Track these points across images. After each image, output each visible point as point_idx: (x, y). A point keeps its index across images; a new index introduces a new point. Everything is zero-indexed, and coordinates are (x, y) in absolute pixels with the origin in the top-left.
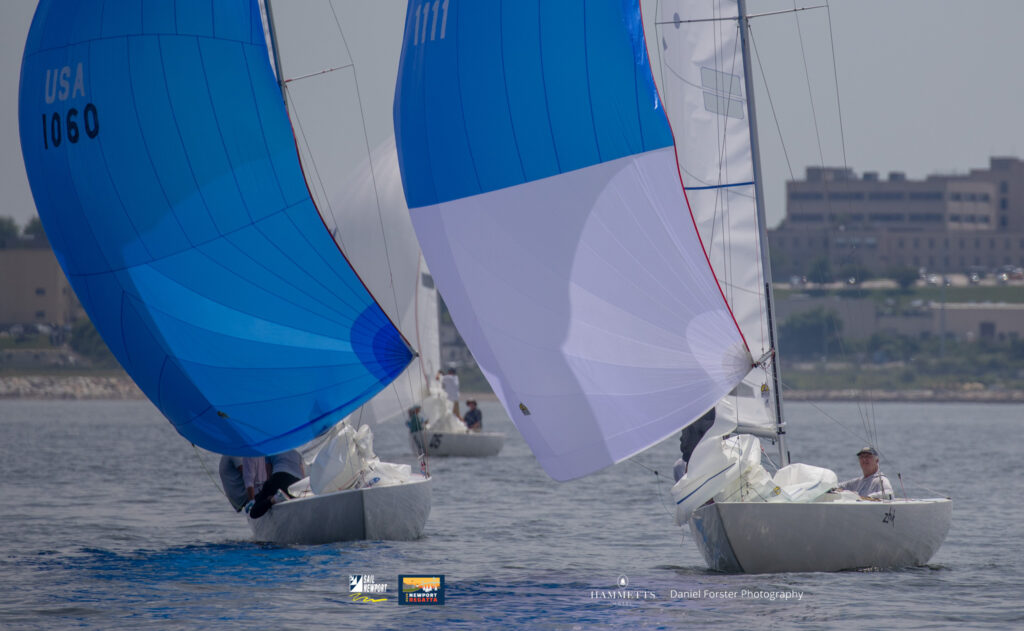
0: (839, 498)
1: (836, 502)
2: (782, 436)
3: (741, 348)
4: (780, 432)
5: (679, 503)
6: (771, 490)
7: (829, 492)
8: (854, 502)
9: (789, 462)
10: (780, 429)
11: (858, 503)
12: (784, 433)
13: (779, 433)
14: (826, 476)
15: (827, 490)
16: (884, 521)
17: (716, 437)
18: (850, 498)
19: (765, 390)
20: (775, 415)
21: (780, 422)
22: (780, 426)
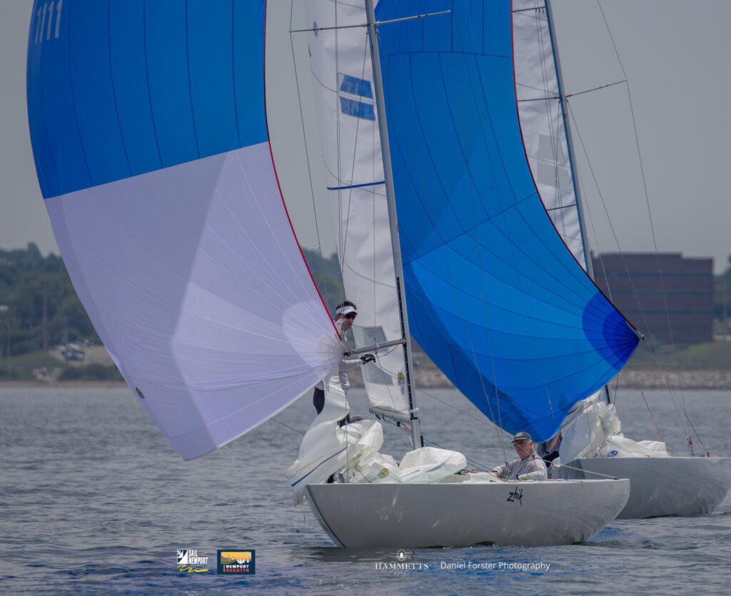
0: (468, 479)
1: (465, 482)
2: (414, 421)
3: (334, 337)
4: (413, 417)
5: (293, 485)
6: (379, 472)
7: (459, 473)
8: (487, 482)
9: (423, 446)
10: (412, 414)
11: (491, 483)
12: (416, 418)
13: (411, 419)
14: (456, 459)
15: (457, 471)
16: (508, 500)
17: (330, 423)
18: (482, 478)
19: (400, 377)
20: (407, 400)
21: (411, 408)
22: (412, 411)
